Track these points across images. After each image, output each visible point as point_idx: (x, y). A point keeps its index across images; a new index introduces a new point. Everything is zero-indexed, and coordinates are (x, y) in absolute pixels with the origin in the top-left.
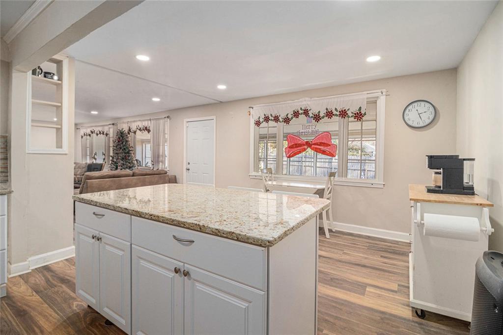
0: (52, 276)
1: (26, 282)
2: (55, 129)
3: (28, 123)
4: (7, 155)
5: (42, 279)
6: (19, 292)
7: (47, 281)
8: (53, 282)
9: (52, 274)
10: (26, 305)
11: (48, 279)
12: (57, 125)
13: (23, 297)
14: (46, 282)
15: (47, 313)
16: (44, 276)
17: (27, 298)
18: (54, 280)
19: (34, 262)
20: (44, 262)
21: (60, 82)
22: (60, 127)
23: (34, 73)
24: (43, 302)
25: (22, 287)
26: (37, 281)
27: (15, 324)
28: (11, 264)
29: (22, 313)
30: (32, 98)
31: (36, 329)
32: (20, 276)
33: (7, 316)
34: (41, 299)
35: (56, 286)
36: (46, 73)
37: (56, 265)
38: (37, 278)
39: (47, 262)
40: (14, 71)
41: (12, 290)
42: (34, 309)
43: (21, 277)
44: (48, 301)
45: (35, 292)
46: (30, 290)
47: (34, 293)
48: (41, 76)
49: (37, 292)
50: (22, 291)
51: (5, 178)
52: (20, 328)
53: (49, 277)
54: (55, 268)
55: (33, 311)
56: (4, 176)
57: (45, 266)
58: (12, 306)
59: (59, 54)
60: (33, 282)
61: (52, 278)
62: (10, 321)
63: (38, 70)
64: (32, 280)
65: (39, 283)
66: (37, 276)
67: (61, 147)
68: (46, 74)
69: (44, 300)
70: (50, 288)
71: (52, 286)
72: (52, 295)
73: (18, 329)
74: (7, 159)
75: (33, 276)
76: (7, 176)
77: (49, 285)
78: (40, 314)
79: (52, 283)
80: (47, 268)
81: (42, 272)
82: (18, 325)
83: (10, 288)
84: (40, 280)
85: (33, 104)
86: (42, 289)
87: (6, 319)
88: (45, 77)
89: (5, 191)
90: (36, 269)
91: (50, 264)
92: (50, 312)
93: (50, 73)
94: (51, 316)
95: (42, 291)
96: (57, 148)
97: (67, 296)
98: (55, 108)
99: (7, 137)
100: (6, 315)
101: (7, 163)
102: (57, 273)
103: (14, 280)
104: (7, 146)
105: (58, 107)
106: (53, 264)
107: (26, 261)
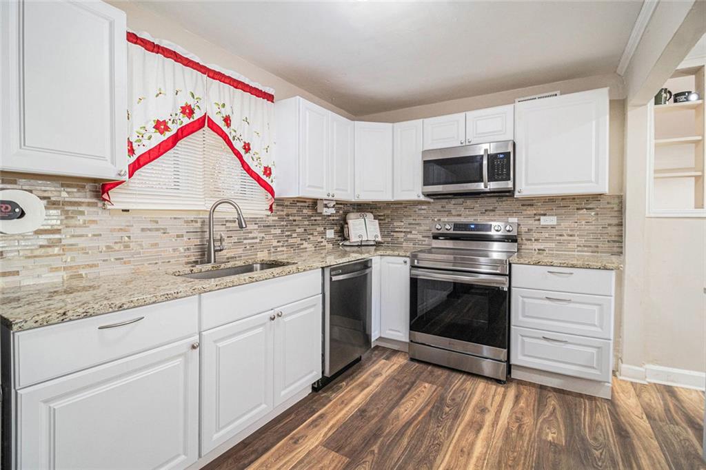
0: (675, 406)
1: (637, 396)
2: (694, 178)
3: (650, 174)
4: (622, 219)
5: (660, 404)
6: (626, 403)
7: (667, 410)
8: (675, 415)
9: (677, 403)
10: (630, 425)
11: (669, 406)
12: (696, 171)
13: (629, 413)
14: (665, 410)
15: (655, 455)
16: (664, 399)
17: (634, 417)
18: (677, 413)
19: (654, 373)
20: (668, 381)
21: (700, 101)
22: (699, 173)
23: (658, 100)
24: (653, 436)
25: (631, 399)
26: (653, 401)
27: (612, 441)
28: (622, 362)
29: (623, 433)
30: (655, 139)
31: (634, 465)
32: (632, 383)
33: (606, 426)
34: (651, 430)
35: (677, 424)
36: (676, 95)
37: (687, 394)
38: (653, 398)
39: (672, 381)
40: (629, 108)
41: (619, 396)
42: (639, 438)
43: (633, 385)
44: (660, 439)
45: (646, 415)
46: (640, 409)
47: (644, 417)
48: (670, 103)
49: (649, 417)
50: (629, 404)
51: (619, 250)
52: (616, 451)
53: (671, 406)
54: (683, 396)
55: (636, 439)
56: (618, 247)
57: (668, 386)
58: (614, 416)
59: (686, 58)
60: (646, 400)
61: (675, 409)
62: (607, 433)
63: (664, 95)
64: (646, 396)
65: (654, 405)
66: (655, 396)
67: (702, 207)
68: (677, 97)
69: (655, 434)
70: (669, 423)
71: (672, 421)
72: (669, 435)
73: (614, 449)
74: (622, 225)
75: (648, 392)
76: (622, 247)
77: (668, 417)
78: (646, 450)
79: (673, 417)
80: (670, 391)
81: (662, 392)
82: (615, 445)
83: (618, 393)
84: (656, 402)
85: (657, 146)
86: (657, 418)
87: (604, 428)
88: (675, 101)
89: (613, 265)
90: (655, 384)
91: (677, 387)
92: (659, 457)
93: (683, 94)
94: (659, 463)
95: (655, 420)
96: (696, 208)
97: (691, 449)
98: (694, 145)
99: (622, 196)
100: (605, 423)
101: (622, 230)
102: (684, 405)
103: (624, 385)
104: (622, 208)
105: (697, 142)
106: (681, 390)
107: (641, 366)
